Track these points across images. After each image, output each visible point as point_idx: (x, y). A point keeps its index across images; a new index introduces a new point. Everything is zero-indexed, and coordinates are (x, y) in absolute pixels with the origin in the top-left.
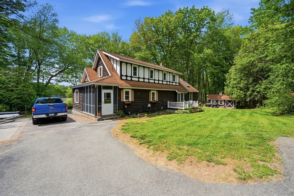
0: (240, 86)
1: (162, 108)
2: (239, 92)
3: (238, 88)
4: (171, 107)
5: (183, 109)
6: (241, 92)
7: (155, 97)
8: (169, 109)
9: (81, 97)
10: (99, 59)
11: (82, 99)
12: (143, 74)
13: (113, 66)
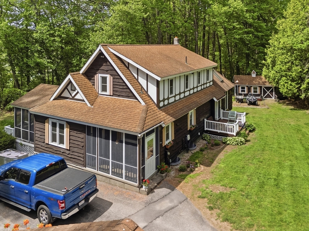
0: (291, 75)
1: (199, 134)
2: (291, 85)
3: (288, 78)
4: (211, 130)
6: (293, 84)
7: (192, 121)
8: (207, 132)
9: (79, 139)
10: (101, 60)
11: (82, 144)
12: (179, 87)
13: (137, 80)
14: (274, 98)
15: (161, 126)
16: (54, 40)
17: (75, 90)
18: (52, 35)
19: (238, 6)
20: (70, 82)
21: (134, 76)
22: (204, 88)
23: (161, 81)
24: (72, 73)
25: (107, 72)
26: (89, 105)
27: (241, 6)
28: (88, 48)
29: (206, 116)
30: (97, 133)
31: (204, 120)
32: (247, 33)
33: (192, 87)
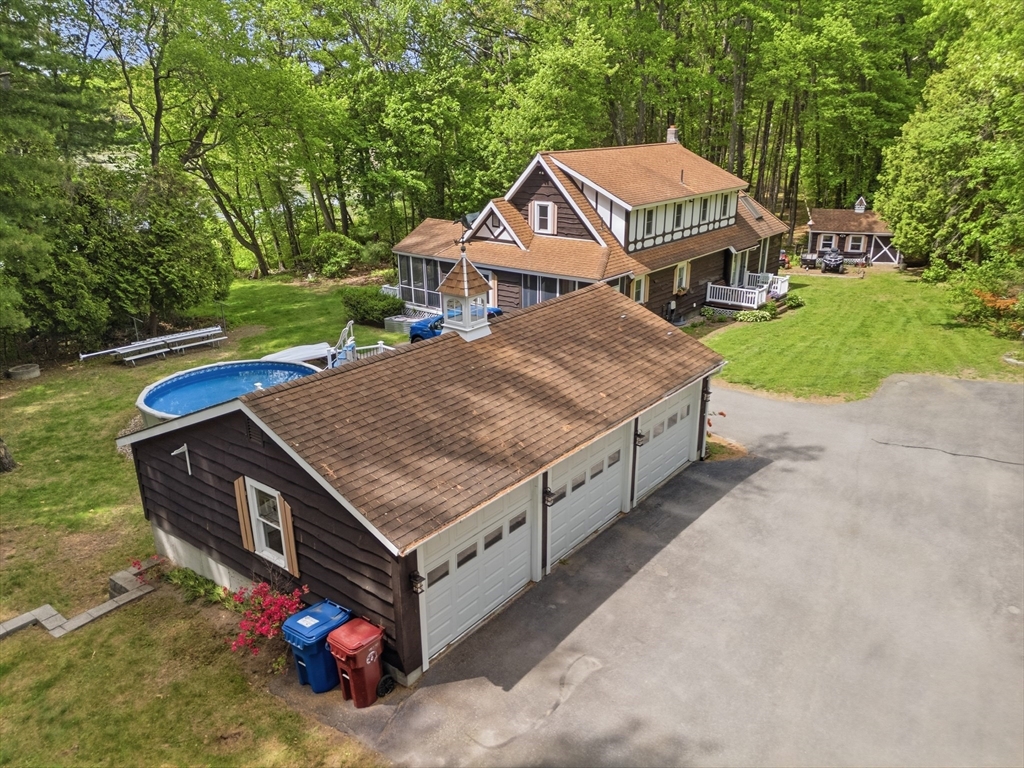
0: (920, 207)
1: (695, 305)
2: (916, 229)
3: (914, 213)
4: (717, 300)
5: (752, 309)
6: (921, 227)
7: (683, 280)
8: (710, 304)
9: (511, 295)
10: (539, 177)
11: (517, 301)
12: (663, 223)
13: (596, 210)
14: (896, 262)
15: (628, 277)
16: (421, 131)
17: (499, 227)
18: (416, 121)
19: (840, 33)
20: (492, 213)
21: (590, 204)
22: (714, 229)
23: (633, 211)
24: (495, 200)
25: (547, 197)
26: (523, 248)
27: (849, 34)
28: (486, 147)
29: (713, 279)
30: (539, 283)
31: (706, 285)
32: (863, 103)
33: (688, 225)
